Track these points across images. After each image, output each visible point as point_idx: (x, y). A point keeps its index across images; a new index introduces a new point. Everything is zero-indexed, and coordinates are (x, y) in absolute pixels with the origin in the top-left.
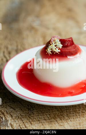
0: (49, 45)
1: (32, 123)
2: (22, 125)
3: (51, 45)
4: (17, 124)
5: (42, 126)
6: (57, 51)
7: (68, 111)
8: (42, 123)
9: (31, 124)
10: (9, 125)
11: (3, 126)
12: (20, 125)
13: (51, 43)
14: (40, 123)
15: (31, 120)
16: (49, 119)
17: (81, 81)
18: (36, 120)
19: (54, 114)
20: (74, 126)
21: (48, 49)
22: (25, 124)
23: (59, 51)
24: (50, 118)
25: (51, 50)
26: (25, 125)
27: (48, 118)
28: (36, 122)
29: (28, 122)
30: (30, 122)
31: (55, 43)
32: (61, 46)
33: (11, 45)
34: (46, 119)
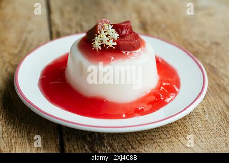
0: (96, 35)
1: (142, 142)
2: (127, 145)
3: (99, 36)
4: (118, 143)
5: (158, 147)
6: (112, 44)
7: (194, 126)
8: (157, 142)
9: (141, 144)
10: (106, 144)
11: (97, 146)
12: (123, 145)
13: (99, 32)
14: (154, 142)
15: (139, 138)
16: (168, 138)
17: (149, 91)
18: (148, 138)
19: (174, 130)
20: (207, 149)
21: (96, 42)
22: (131, 143)
23: (115, 44)
24: (169, 136)
25: (101, 44)
26: (131, 145)
27: (165, 136)
28: (148, 141)
29: (135, 141)
30: (138, 140)
31: (105, 32)
32: (116, 36)
33: (87, 21)
34: (163, 137)
